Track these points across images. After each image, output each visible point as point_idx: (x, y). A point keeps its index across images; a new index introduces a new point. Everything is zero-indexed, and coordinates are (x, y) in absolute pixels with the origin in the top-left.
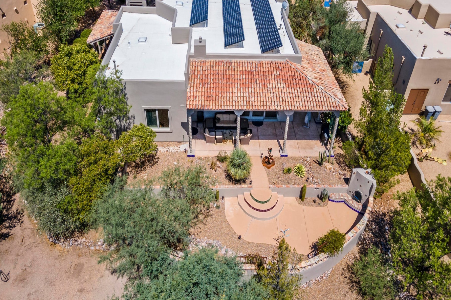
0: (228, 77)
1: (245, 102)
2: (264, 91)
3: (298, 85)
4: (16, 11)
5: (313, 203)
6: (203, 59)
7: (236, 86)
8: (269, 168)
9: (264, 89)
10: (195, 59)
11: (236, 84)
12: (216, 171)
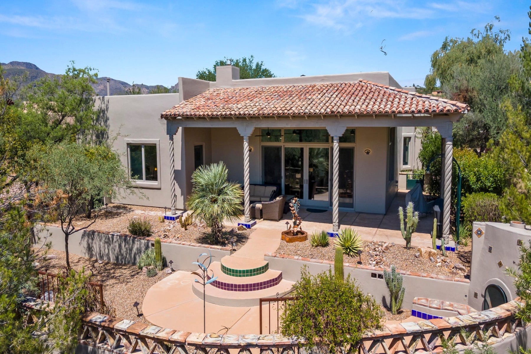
0: (249, 95)
1: (255, 109)
6: (227, 88)
7: (254, 100)
8: (289, 242)
10: (215, 88)
12: (186, 229)
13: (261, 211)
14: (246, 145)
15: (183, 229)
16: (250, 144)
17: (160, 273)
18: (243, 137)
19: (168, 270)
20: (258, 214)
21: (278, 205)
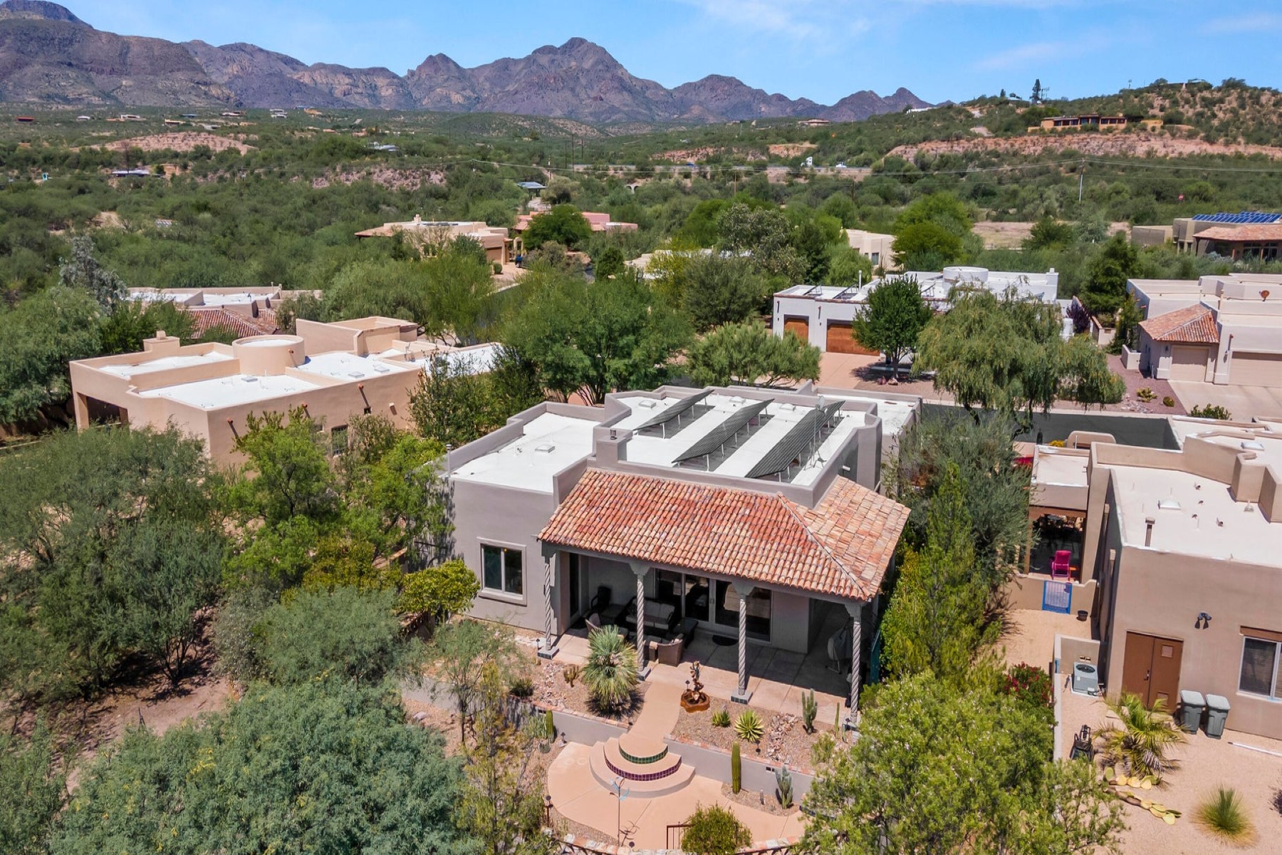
0: (642, 503)
1: (652, 547)
2: (700, 535)
3: (778, 538)
4: (393, 408)
5: (758, 804)
6: (611, 472)
7: (649, 520)
8: (689, 710)
9: (702, 533)
10: (595, 469)
11: (652, 516)
12: (572, 686)
13: (656, 651)
14: (640, 584)
15: (569, 685)
16: (644, 584)
17: (553, 746)
18: (636, 576)
19: (559, 741)
20: (652, 655)
21: (677, 648)
